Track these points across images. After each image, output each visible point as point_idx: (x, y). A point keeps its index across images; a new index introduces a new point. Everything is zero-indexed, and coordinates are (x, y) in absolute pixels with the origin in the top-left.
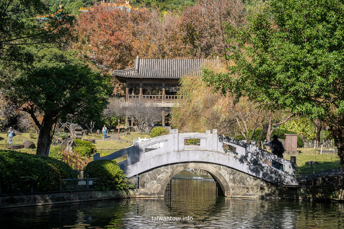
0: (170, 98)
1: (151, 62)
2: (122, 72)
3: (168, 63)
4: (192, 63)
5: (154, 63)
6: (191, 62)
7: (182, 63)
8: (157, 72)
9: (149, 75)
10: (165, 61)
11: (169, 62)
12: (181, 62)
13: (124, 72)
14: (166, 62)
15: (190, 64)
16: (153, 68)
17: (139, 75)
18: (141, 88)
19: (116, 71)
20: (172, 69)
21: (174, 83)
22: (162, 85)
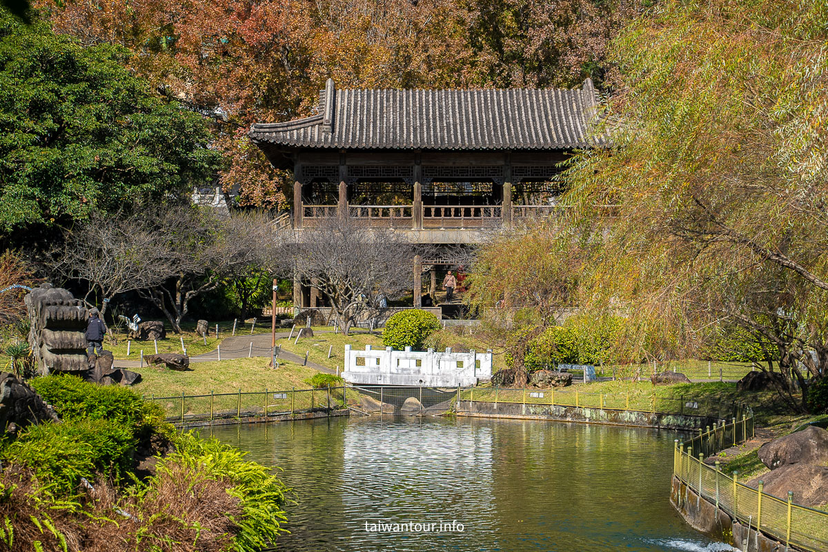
0: (438, 213)
1: (372, 98)
2: (279, 129)
3: (427, 101)
4: (505, 100)
5: (382, 103)
6: (502, 99)
7: (473, 101)
8: (395, 128)
9: (371, 138)
10: (417, 97)
11: (430, 99)
12: (469, 99)
13: (286, 129)
14: (420, 99)
15: (499, 104)
16: (382, 118)
17: (336, 140)
18: (342, 183)
19: (261, 127)
20: (441, 120)
21: (451, 164)
22: (412, 171)
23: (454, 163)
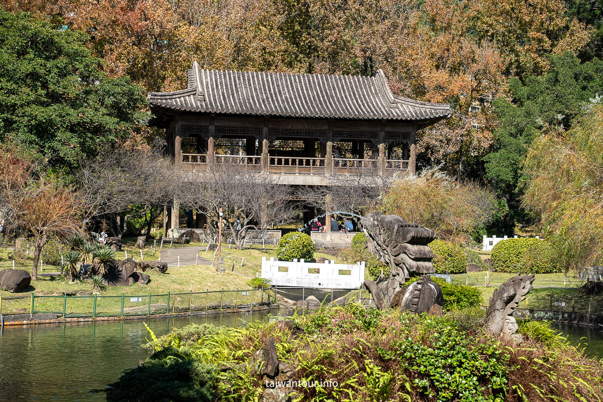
0: (280, 162)
1: (228, 77)
2: (167, 97)
3: (268, 81)
4: (323, 83)
5: (235, 81)
6: (321, 81)
7: (300, 82)
8: (249, 100)
9: (233, 106)
10: (260, 77)
11: (270, 80)
12: (297, 81)
13: (171, 97)
14: (262, 79)
15: (319, 85)
16: (237, 92)
17: (210, 107)
18: (211, 138)
19: (156, 95)
20: (281, 96)
21: (290, 127)
22: (262, 131)
23: (292, 126)
